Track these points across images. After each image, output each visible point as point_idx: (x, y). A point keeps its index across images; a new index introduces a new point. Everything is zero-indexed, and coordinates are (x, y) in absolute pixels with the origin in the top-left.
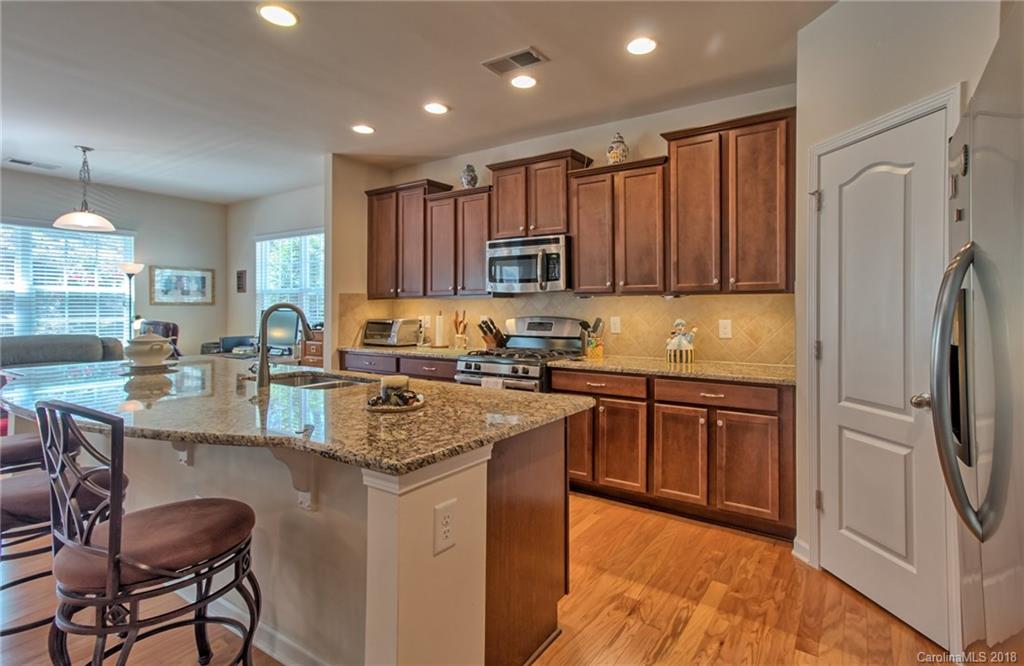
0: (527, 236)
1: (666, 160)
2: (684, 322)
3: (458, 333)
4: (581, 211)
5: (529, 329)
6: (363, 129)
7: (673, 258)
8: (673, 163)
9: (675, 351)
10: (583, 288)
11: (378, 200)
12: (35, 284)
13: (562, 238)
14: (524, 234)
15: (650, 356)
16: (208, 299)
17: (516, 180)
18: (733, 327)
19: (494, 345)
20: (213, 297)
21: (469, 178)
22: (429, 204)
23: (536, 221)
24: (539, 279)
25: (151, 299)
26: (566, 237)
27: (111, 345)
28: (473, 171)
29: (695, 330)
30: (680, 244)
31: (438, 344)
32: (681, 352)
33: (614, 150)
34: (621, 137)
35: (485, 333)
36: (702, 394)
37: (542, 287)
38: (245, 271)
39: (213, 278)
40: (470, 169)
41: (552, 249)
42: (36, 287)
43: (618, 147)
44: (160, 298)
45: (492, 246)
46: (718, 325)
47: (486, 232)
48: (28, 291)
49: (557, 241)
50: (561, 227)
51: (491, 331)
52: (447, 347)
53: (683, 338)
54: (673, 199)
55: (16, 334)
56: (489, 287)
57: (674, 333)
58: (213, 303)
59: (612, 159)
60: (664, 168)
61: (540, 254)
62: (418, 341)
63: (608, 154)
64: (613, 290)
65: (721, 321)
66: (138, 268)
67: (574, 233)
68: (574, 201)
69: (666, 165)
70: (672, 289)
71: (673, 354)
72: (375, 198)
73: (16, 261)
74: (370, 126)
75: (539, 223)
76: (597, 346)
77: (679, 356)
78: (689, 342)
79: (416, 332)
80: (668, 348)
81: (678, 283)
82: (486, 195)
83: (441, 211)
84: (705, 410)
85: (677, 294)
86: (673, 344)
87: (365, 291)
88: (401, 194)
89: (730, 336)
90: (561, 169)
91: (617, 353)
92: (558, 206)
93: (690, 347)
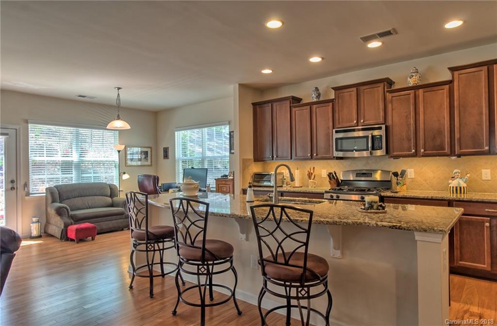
0: (358, 126)
1: (451, 82)
2: (460, 171)
3: (310, 179)
4: (394, 111)
5: (356, 177)
6: (267, 71)
7: (457, 136)
8: (456, 84)
9: (456, 188)
10: (395, 153)
11: (259, 107)
12: (80, 157)
13: (383, 127)
14: (356, 125)
15: (434, 190)
16: (149, 163)
17: (351, 95)
18: (491, 173)
19: (336, 185)
20: (151, 162)
21: (317, 95)
22: (294, 110)
23: (364, 118)
24: (370, 149)
25: (126, 163)
26: (385, 126)
27: (113, 187)
28: (318, 90)
29: (468, 175)
30: (461, 128)
31: (296, 186)
32: (460, 188)
33: (414, 77)
34: (417, 70)
35: (330, 179)
36: (486, 210)
37: (371, 154)
38: (168, 148)
39: (151, 152)
40: (317, 89)
41: (376, 133)
42: (81, 158)
43: (416, 76)
44: (129, 163)
45: (337, 132)
46: (481, 173)
47: (331, 124)
48: (78, 160)
49: (380, 128)
50: (381, 120)
51: (334, 178)
52: (301, 187)
53: (460, 180)
54: (456, 103)
55: (74, 182)
56: (336, 154)
57: (453, 177)
58: (151, 165)
59: (411, 82)
60: (450, 87)
61: (370, 136)
62: (283, 184)
63: (409, 79)
64: (415, 155)
65: (483, 170)
66: (122, 147)
67: (389, 123)
68: (390, 106)
69: (451, 85)
70: (456, 153)
71: (455, 189)
72: (258, 107)
73: (73, 145)
74: (270, 69)
75: (366, 118)
76: (404, 185)
77: (458, 190)
78: (465, 182)
79: (281, 179)
80: (450, 186)
81: (460, 149)
82: (331, 103)
83: (301, 114)
84: (489, 218)
85: (459, 156)
86: (454, 183)
87: (252, 158)
88: (275, 104)
89: (490, 178)
90: (381, 89)
91: (412, 189)
92: (379, 109)
93: (465, 185)
